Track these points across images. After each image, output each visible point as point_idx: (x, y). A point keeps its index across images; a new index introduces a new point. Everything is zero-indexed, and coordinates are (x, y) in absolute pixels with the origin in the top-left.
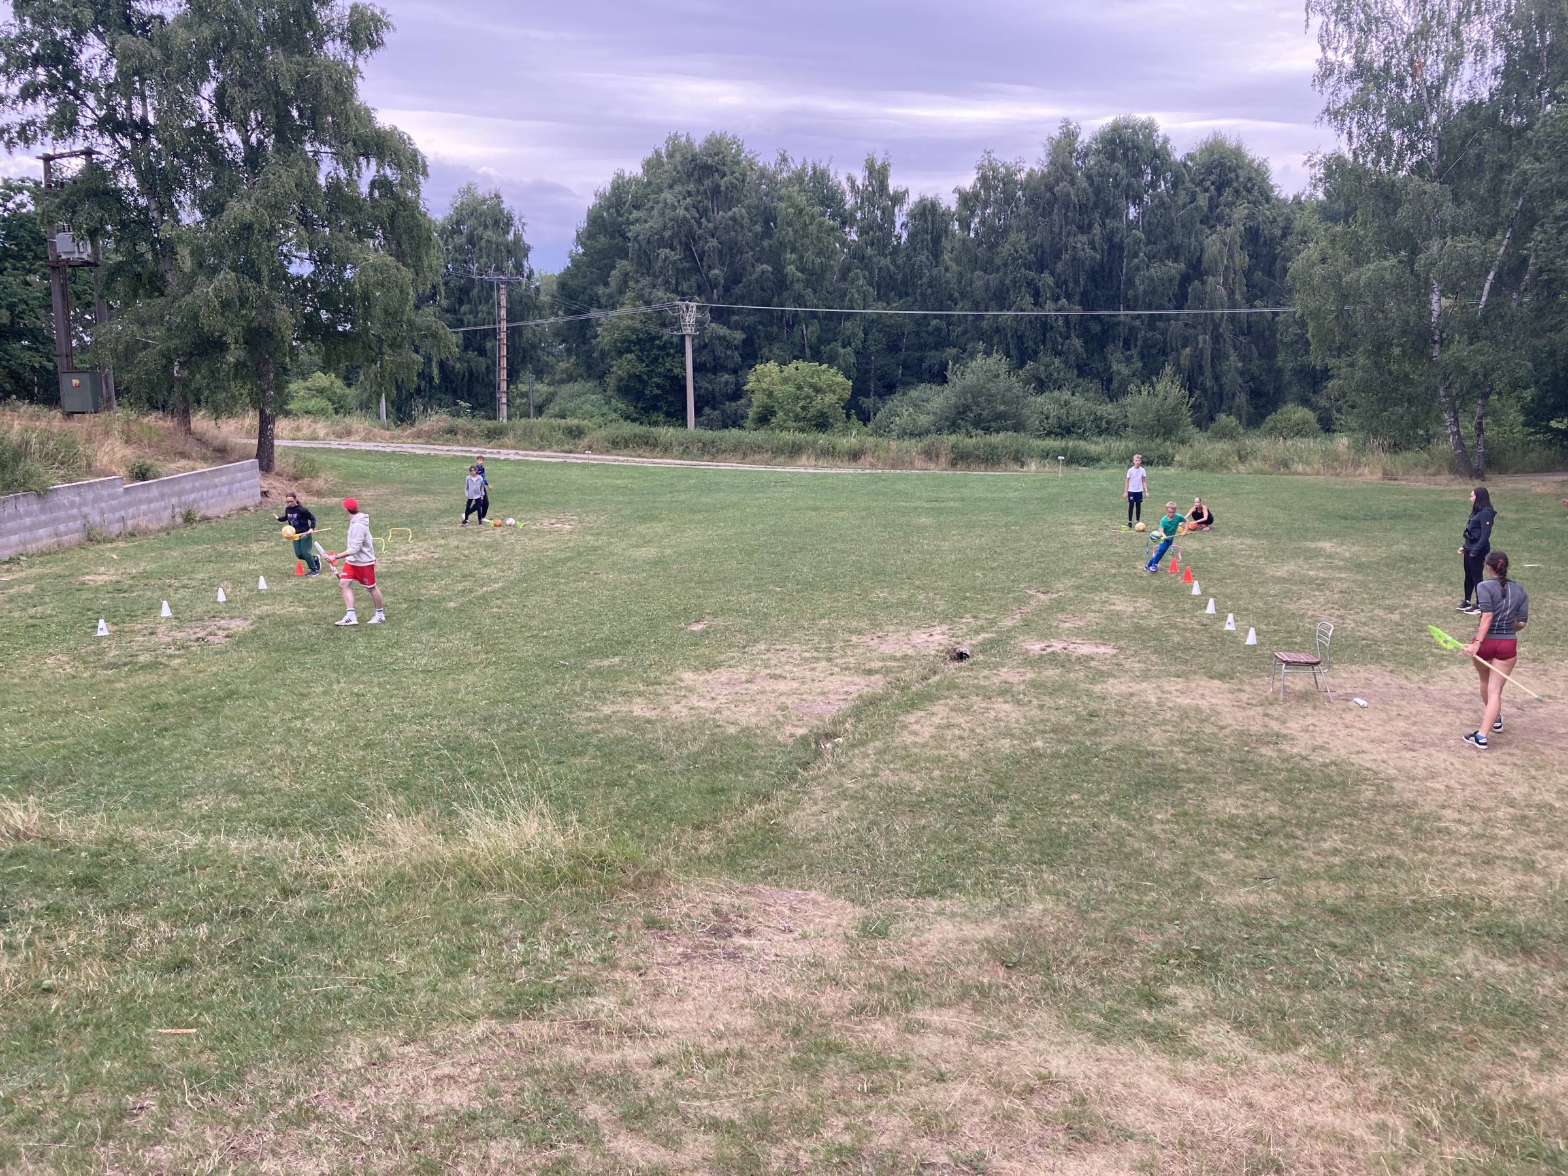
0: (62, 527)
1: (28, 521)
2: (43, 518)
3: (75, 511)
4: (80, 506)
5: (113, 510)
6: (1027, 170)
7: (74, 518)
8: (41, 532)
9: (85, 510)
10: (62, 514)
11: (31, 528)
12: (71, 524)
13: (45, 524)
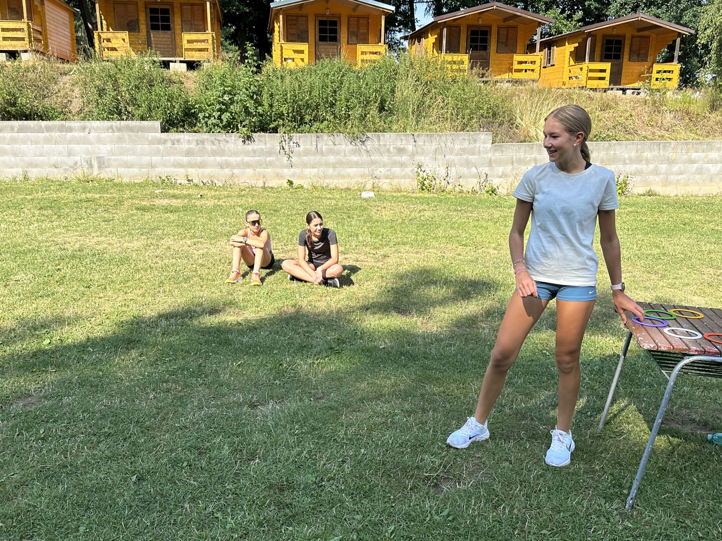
0: (381, 171)
1: (332, 159)
2: (355, 158)
3: (404, 158)
4: (413, 155)
5: (468, 164)
7: (403, 165)
8: (349, 170)
9: (420, 159)
10: (385, 159)
11: (334, 166)
12: (397, 170)
13: (357, 165)
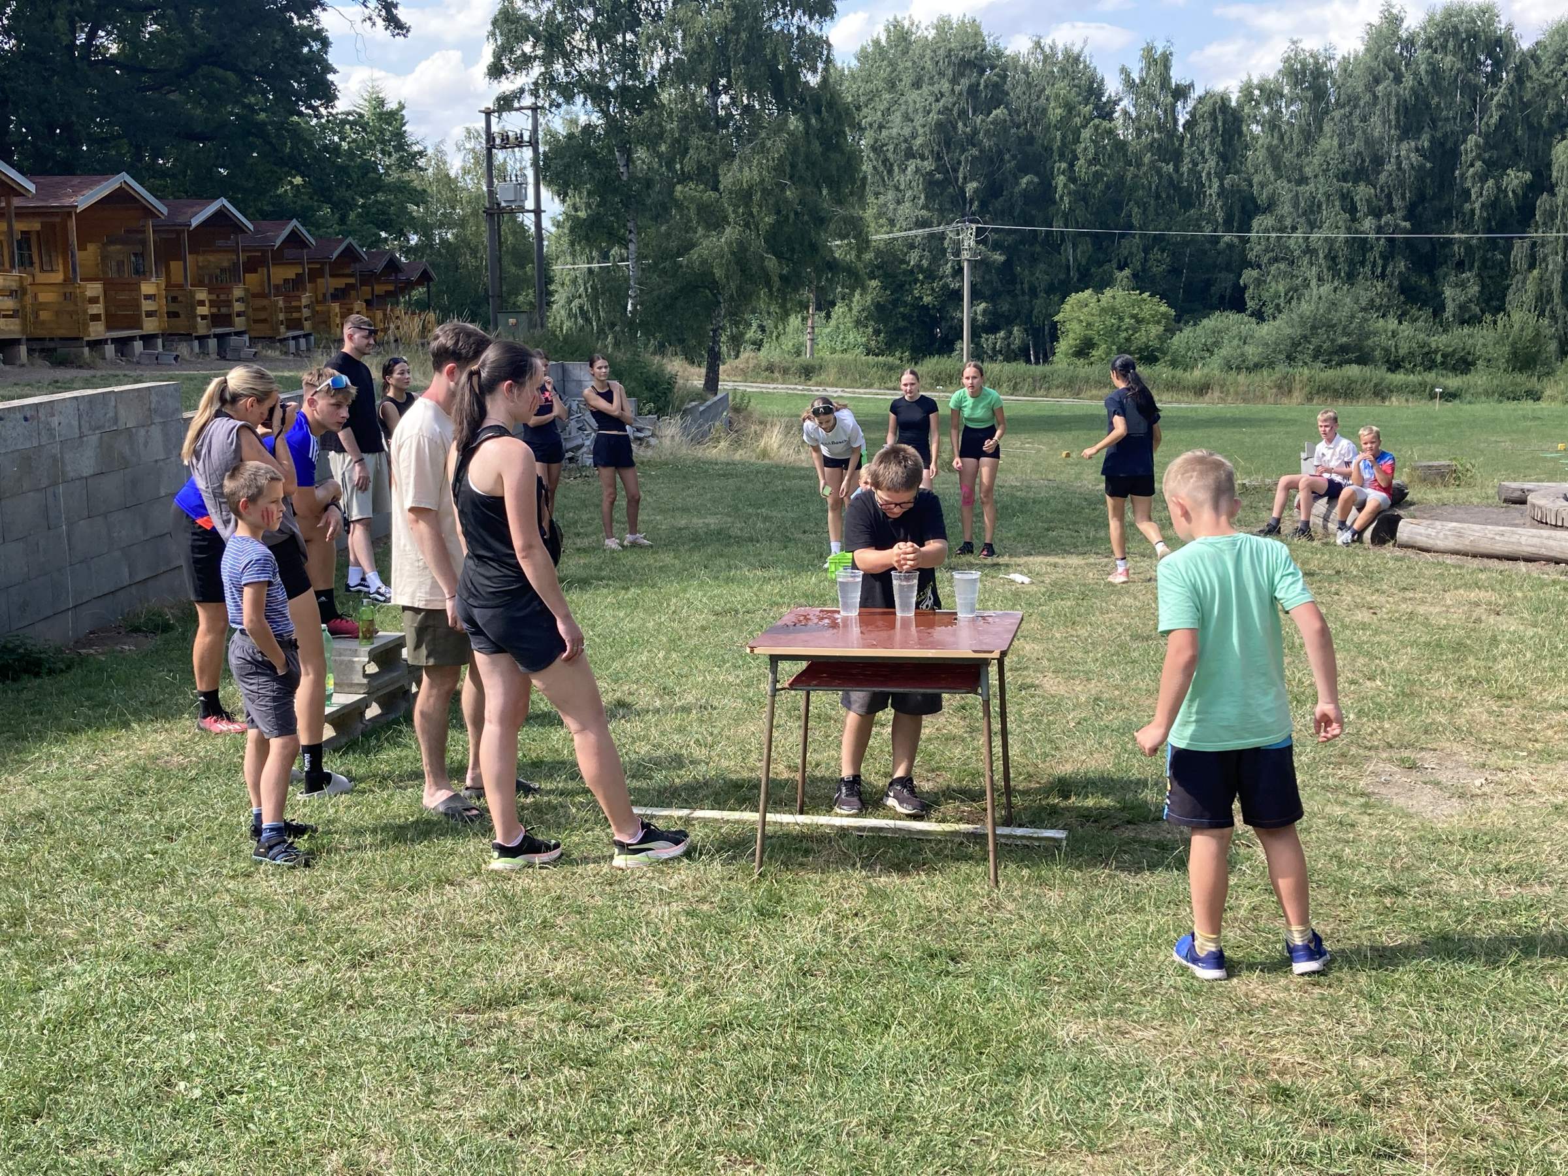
6: (1339, 57)
